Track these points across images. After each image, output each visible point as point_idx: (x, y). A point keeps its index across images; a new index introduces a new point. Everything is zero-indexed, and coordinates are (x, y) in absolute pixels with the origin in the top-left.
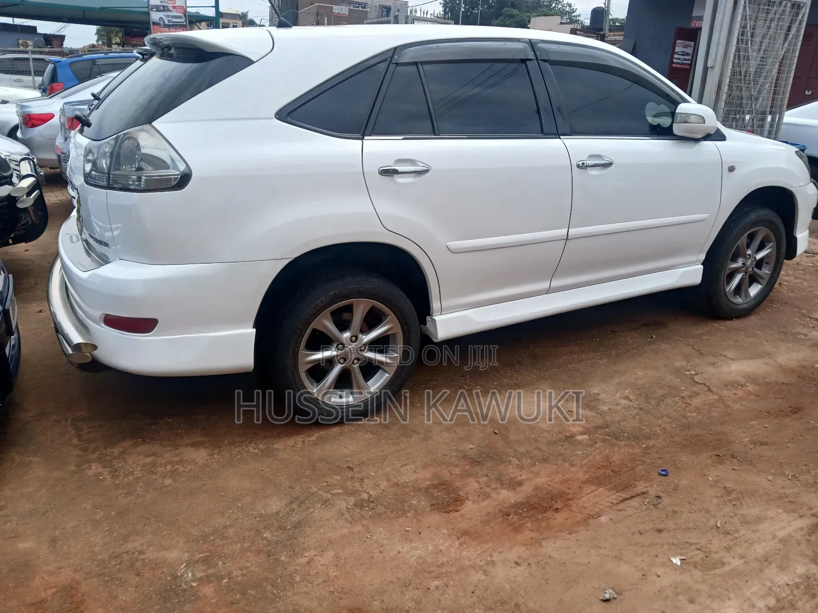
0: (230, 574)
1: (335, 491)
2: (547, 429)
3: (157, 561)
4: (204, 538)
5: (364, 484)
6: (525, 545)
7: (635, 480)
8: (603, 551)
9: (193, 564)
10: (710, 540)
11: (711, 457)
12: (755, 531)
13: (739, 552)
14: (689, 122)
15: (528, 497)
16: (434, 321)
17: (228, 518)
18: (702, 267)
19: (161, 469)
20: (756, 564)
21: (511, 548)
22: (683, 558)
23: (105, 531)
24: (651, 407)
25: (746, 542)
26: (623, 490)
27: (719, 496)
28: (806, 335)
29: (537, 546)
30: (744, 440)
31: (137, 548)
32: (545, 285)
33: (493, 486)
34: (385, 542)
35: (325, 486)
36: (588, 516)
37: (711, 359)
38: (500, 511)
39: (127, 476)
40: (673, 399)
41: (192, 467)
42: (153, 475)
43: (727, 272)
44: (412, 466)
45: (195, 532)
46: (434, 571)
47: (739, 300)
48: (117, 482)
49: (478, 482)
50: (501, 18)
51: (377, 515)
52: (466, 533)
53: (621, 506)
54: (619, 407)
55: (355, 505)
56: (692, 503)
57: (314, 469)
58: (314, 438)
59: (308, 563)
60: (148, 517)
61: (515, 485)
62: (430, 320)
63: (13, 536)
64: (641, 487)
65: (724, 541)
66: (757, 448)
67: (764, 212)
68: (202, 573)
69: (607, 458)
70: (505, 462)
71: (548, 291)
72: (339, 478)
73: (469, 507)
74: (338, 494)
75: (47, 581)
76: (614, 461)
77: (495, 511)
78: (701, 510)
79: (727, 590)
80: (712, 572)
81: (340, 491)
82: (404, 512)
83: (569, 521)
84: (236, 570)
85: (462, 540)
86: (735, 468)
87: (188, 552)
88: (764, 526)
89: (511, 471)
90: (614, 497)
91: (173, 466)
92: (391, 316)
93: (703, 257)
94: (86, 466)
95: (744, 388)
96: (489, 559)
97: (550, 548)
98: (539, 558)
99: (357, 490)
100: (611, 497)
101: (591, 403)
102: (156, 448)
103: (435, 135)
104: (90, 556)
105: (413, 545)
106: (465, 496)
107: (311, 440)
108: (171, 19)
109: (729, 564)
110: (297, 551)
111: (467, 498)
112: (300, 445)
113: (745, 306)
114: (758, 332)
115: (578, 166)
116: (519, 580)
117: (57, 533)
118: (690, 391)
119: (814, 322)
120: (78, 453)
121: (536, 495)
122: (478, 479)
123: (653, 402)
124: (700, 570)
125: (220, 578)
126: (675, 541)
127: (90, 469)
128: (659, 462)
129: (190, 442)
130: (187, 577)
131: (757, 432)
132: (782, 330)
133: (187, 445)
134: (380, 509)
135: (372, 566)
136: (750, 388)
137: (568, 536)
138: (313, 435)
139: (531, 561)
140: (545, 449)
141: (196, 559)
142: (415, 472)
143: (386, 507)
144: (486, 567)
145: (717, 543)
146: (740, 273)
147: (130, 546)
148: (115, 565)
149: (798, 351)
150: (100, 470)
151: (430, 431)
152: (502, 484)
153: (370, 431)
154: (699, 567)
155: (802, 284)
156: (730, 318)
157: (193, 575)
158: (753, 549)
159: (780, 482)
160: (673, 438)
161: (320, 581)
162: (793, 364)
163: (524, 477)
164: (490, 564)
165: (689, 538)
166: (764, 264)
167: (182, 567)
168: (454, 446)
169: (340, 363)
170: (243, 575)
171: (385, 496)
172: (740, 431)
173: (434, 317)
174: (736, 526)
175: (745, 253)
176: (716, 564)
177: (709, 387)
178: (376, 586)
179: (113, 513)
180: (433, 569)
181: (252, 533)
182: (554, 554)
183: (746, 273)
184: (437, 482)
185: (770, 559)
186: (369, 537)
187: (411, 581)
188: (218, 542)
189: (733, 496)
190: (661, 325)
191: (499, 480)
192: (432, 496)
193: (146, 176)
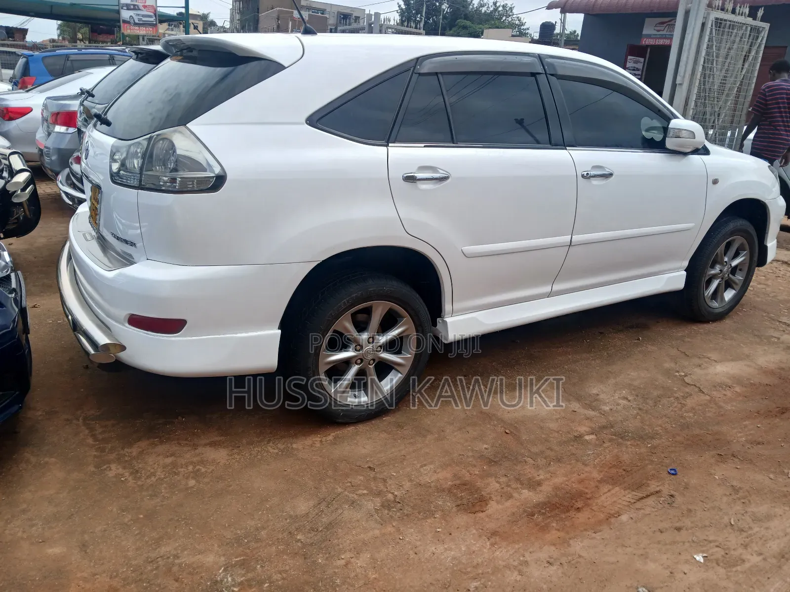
0: (270, 577)
1: (360, 492)
2: (555, 429)
3: (195, 566)
4: (238, 540)
5: (388, 485)
6: (554, 545)
7: (648, 479)
8: (629, 550)
9: (231, 568)
10: (727, 538)
11: (713, 457)
12: (767, 528)
13: (756, 549)
14: (681, 136)
15: (548, 497)
16: (445, 323)
17: (259, 520)
18: (685, 273)
19: (182, 470)
20: (774, 561)
21: (541, 548)
22: (705, 555)
23: (136, 535)
24: (650, 408)
25: (761, 538)
26: (637, 489)
27: (728, 494)
28: (779, 339)
29: (566, 545)
30: (741, 439)
31: (172, 553)
32: (547, 289)
33: (514, 486)
34: (418, 543)
35: (349, 486)
36: (609, 515)
37: (696, 361)
38: (525, 511)
39: (149, 477)
40: (668, 399)
41: (213, 468)
42: (176, 476)
43: (707, 278)
44: (432, 466)
45: (229, 535)
46: (470, 572)
47: (715, 304)
48: (140, 483)
49: (498, 482)
50: (454, 29)
51: (405, 516)
52: (494, 533)
53: (638, 505)
54: (619, 407)
55: (383, 506)
56: (704, 501)
57: (336, 469)
58: (330, 438)
59: (346, 565)
60: (178, 520)
61: (534, 485)
62: (441, 321)
63: (41, 541)
64: (653, 486)
65: (740, 537)
66: (755, 447)
67: (741, 222)
68: (242, 577)
69: (617, 457)
70: (520, 462)
71: (549, 295)
72: (362, 478)
73: (493, 507)
74: (364, 494)
75: (83, 588)
76: (624, 461)
77: (520, 511)
78: (713, 508)
79: (752, 587)
80: (734, 569)
81: (365, 492)
82: (432, 514)
83: (592, 520)
84: (275, 574)
85: (492, 540)
86: (738, 467)
87: (224, 555)
88: (774, 524)
89: (529, 471)
90: (629, 496)
91: (195, 467)
92: (407, 319)
93: (686, 264)
94: (105, 467)
95: (732, 390)
96: (521, 559)
97: (578, 546)
98: (570, 558)
99: (381, 491)
100: (627, 496)
101: (592, 403)
102: (175, 448)
103: (454, 143)
104: (124, 562)
105: (446, 546)
106: (488, 496)
107: (328, 439)
108: (142, 17)
109: (749, 560)
110: (332, 553)
111: (490, 498)
112: (318, 445)
113: (721, 310)
114: (735, 335)
115: (583, 176)
116: (554, 579)
117: (86, 537)
118: (683, 392)
119: (784, 326)
120: (95, 453)
121: (556, 495)
122: (498, 479)
123: (651, 402)
124: (722, 567)
125: (261, 583)
126: (694, 538)
127: (110, 470)
128: (667, 461)
129: (208, 442)
130: (227, 582)
131: (751, 432)
132: (756, 333)
133: (206, 445)
134: (407, 510)
135: (409, 567)
136: (738, 389)
137: (594, 535)
138: (329, 435)
139: (564, 560)
140: (556, 448)
141: (233, 563)
142: (435, 472)
143: (413, 508)
144: (520, 567)
145: (734, 540)
146: (717, 279)
147: (163, 550)
148: (152, 571)
149: (774, 353)
150: (121, 471)
151: (443, 431)
152: (522, 484)
153: (384, 431)
154: (721, 564)
155: (765, 289)
156: (707, 322)
157: (233, 580)
158: (768, 545)
159: (781, 480)
160: (675, 438)
161: (361, 582)
162: (772, 366)
163: (542, 477)
164: (524, 565)
165: (707, 536)
166: (738, 271)
167: (221, 571)
168: (470, 446)
169: (356, 363)
170: (283, 579)
171: (410, 497)
172: (736, 430)
173: (445, 319)
174: (748, 524)
175: (722, 259)
176: (737, 561)
177: (699, 388)
178: (416, 589)
179: (142, 516)
180: (469, 570)
181: (285, 534)
182: (584, 554)
183: (722, 278)
184: (458, 482)
185: (786, 556)
186: (401, 538)
187: (450, 582)
188: (253, 545)
189: (741, 494)
190: (644, 327)
191: (518, 480)
192: (455, 495)
193: (181, 178)
